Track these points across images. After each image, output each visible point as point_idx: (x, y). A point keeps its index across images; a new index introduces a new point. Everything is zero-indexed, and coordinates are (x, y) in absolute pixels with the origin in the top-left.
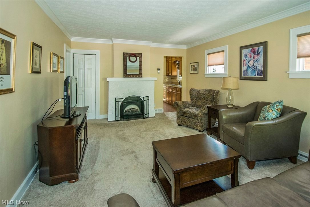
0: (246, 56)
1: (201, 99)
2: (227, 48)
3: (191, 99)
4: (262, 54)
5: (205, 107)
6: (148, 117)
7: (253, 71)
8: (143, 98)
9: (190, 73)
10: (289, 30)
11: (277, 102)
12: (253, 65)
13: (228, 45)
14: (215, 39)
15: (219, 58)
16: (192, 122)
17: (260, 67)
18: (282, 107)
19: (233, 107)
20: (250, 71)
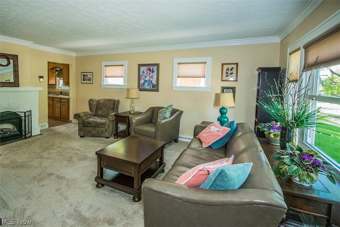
0: (143, 72)
1: (101, 109)
2: (126, 63)
3: (90, 109)
4: (155, 72)
5: (113, 115)
6: (31, 136)
7: (149, 84)
8: (25, 113)
9: (82, 83)
10: (173, 59)
11: (169, 106)
12: (149, 80)
13: (127, 61)
14: (114, 53)
15: (118, 71)
16: (98, 131)
17: (154, 82)
18: (172, 109)
19: (134, 113)
20: (146, 84)
